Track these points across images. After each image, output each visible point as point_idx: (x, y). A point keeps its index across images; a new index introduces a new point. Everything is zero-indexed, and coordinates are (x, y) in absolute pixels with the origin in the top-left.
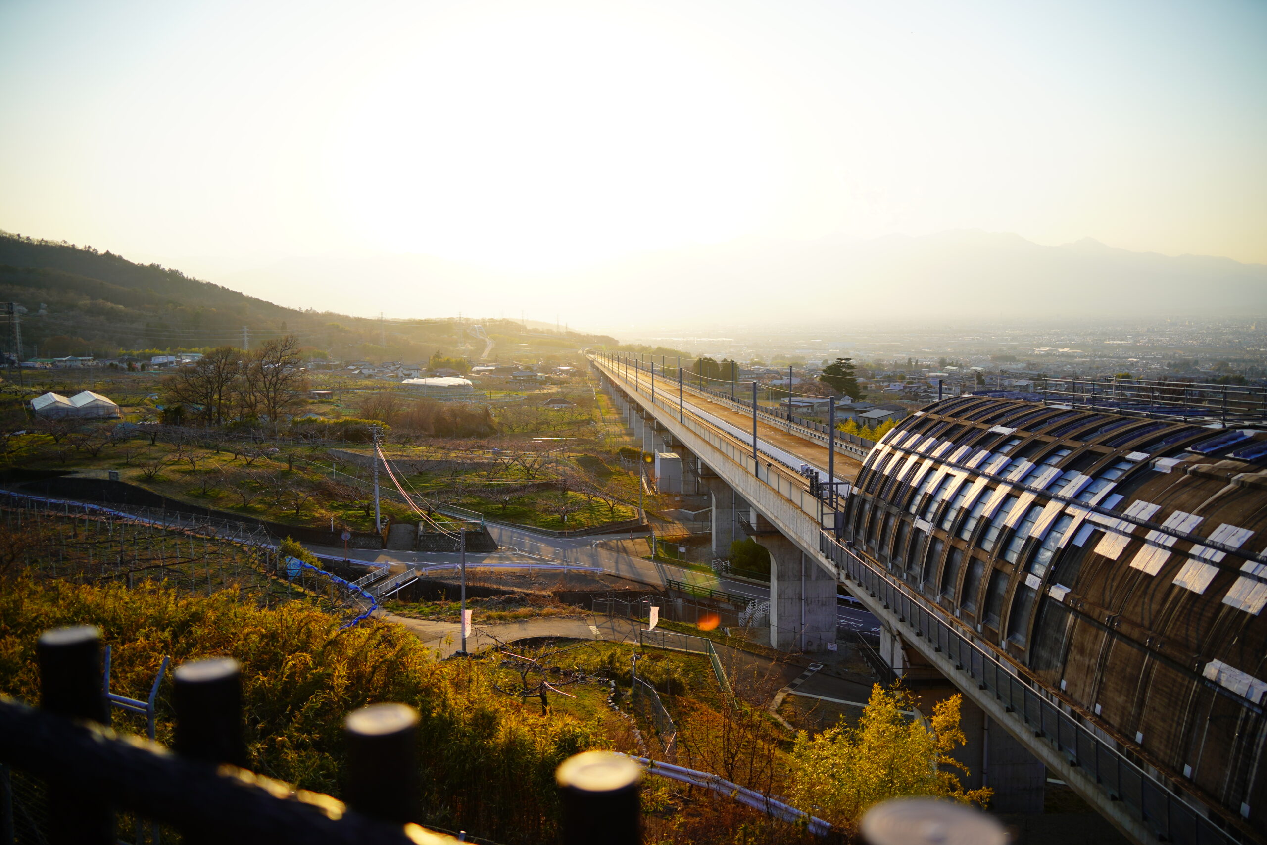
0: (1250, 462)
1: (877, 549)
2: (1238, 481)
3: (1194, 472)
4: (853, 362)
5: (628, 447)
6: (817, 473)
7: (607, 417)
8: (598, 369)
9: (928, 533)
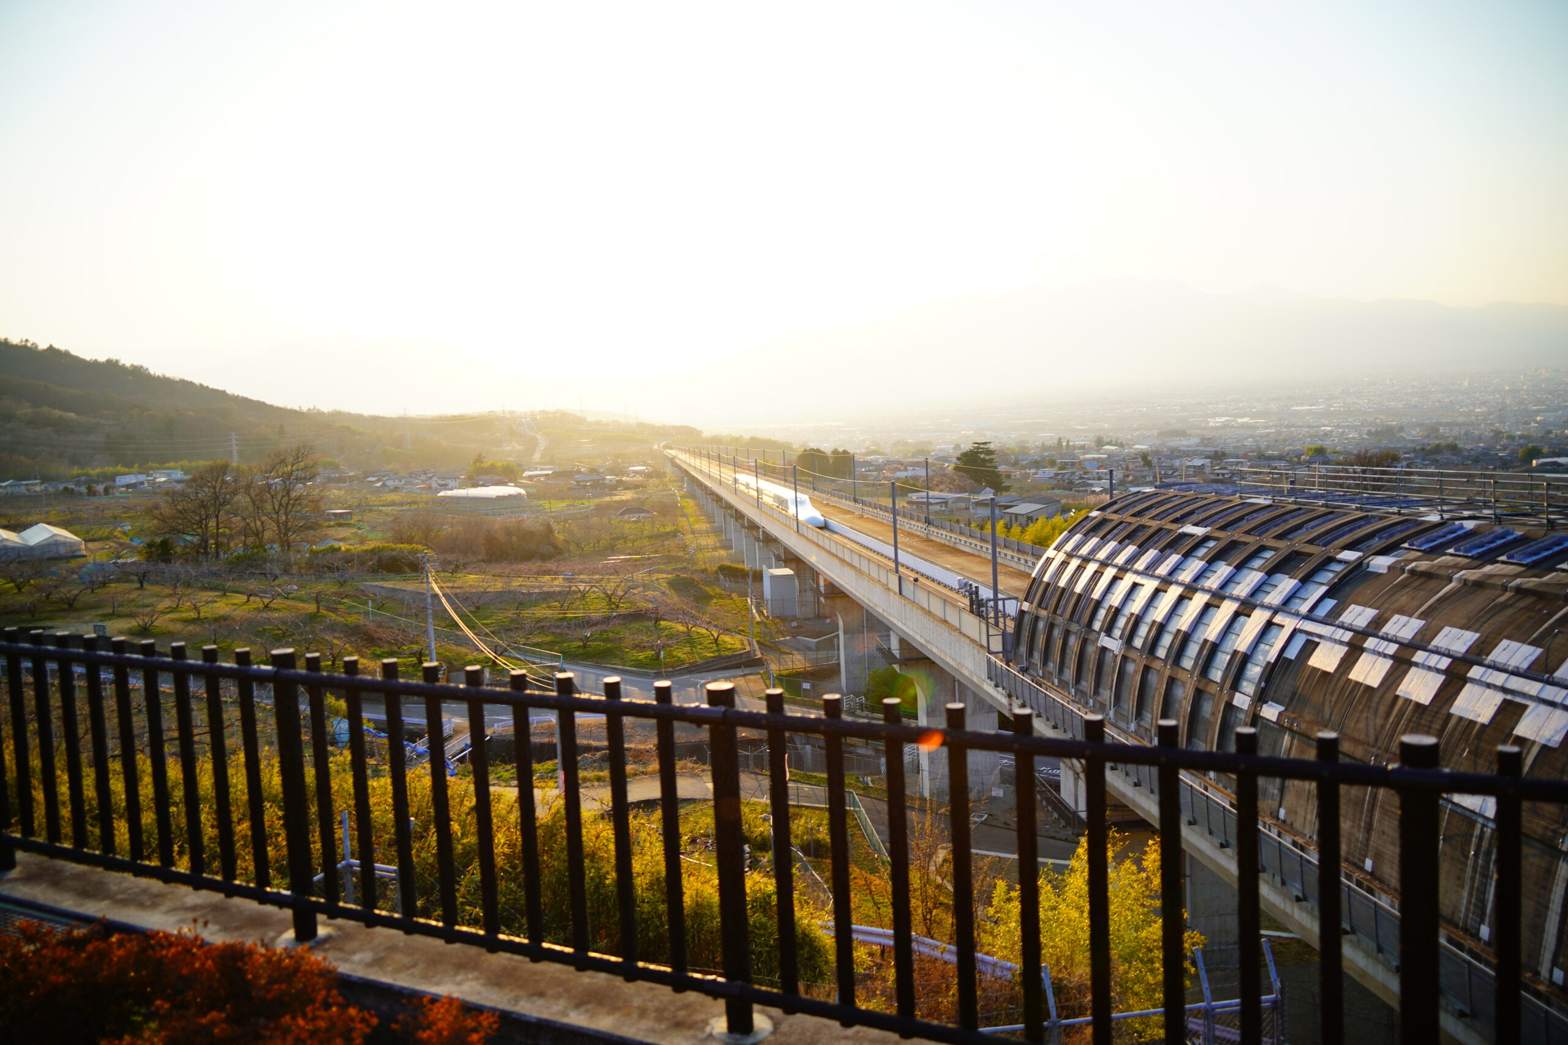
0: (1471, 557)
1: (1056, 672)
2: (1460, 579)
3: (1413, 572)
4: (992, 447)
5: (727, 563)
6: (977, 588)
7: (697, 527)
8: (679, 467)
9: (1116, 652)
